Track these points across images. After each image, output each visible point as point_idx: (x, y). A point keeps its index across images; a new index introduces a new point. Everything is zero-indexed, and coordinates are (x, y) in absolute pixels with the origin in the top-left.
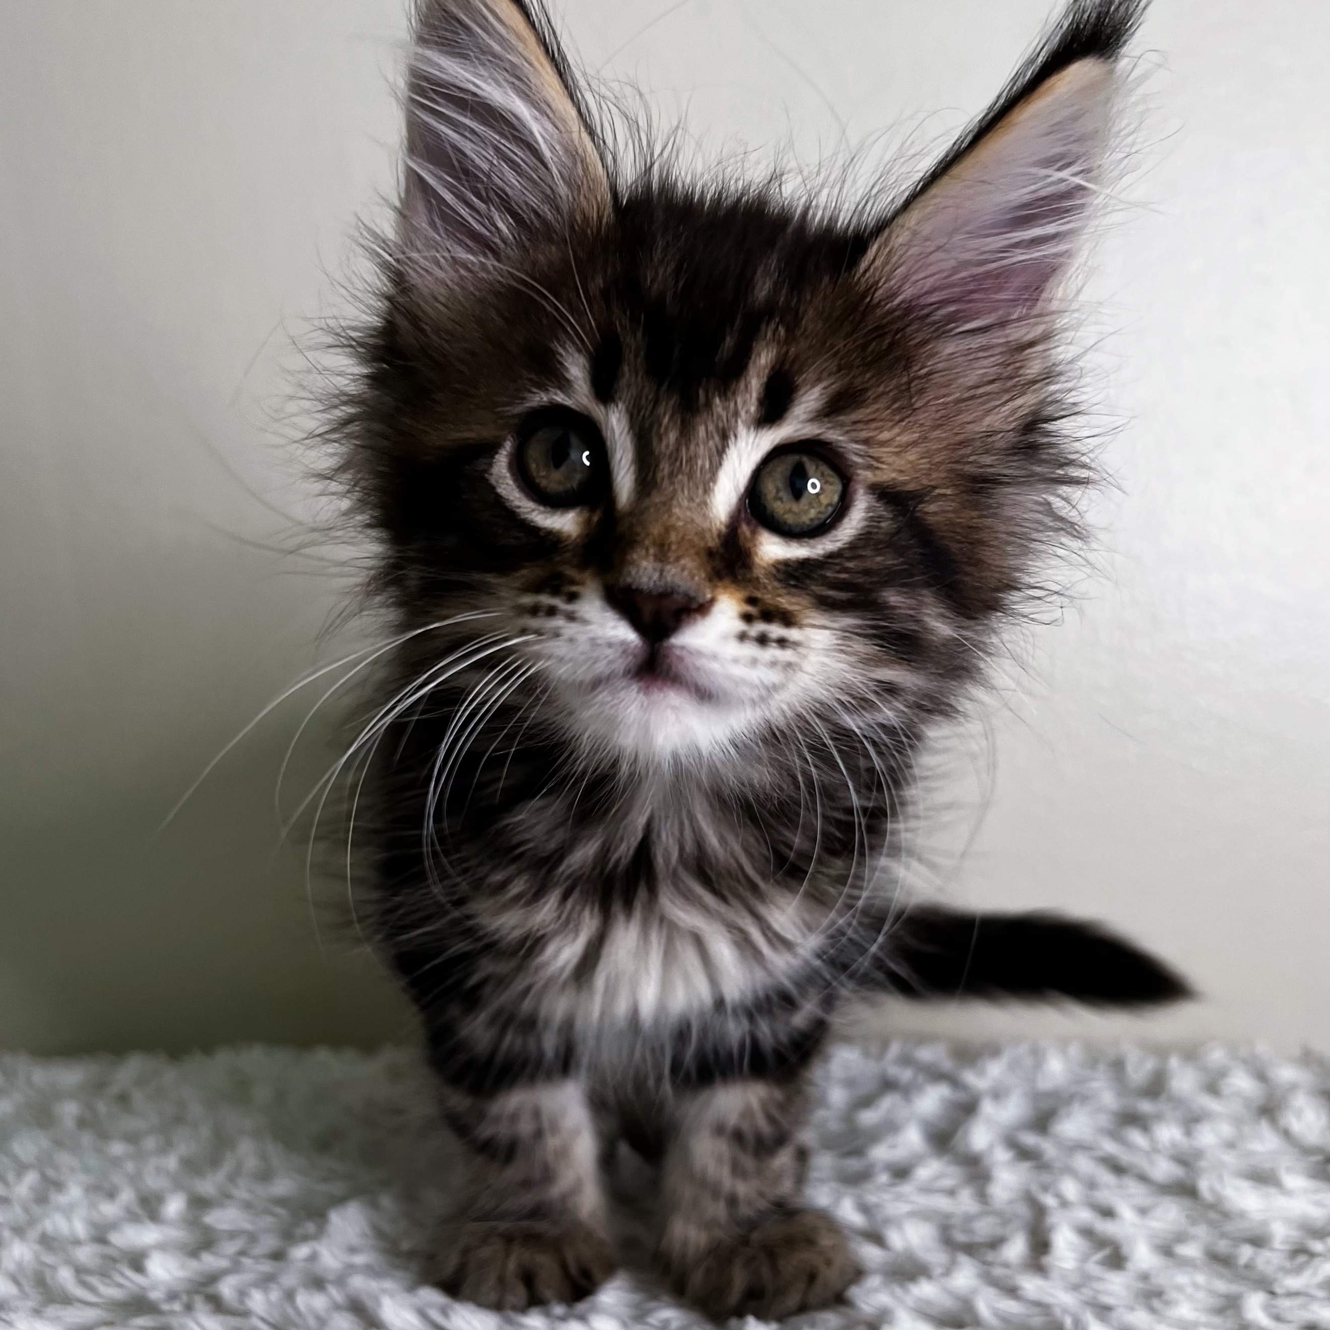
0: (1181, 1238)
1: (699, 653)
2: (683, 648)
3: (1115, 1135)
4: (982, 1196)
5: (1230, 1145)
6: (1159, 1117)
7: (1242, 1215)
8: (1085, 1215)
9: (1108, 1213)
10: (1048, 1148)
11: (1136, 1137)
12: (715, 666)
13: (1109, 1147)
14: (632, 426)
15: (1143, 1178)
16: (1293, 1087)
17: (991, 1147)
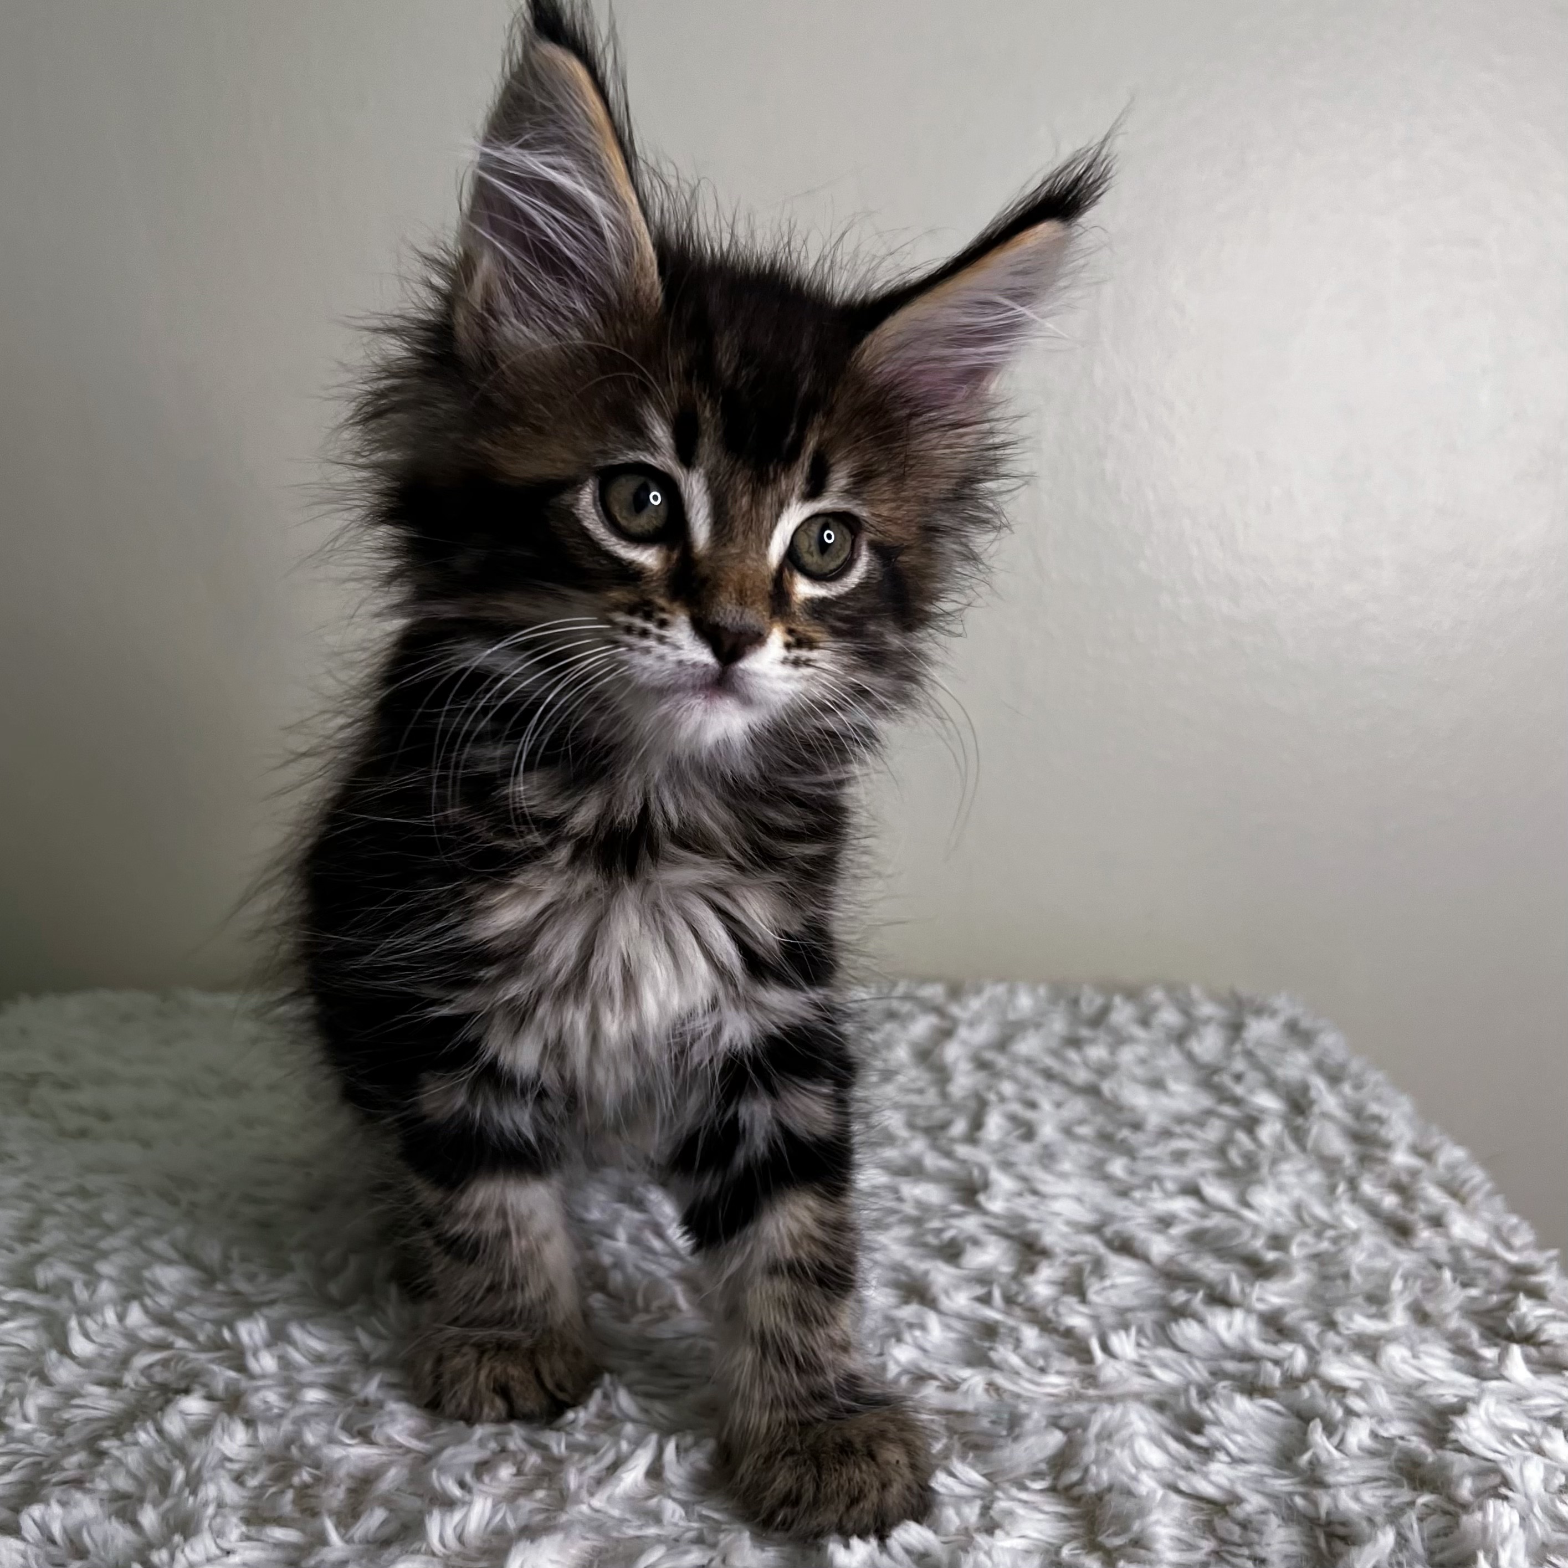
0: (1082, 1122)
1: (756, 674)
2: (743, 670)
3: (1055, 1053)
4: (944, 1095)
5: (1142, 1061)
6: (1092, 1041)
7: (1132, 1109)
8: (1016, 1108)
9: (1032, 1105)
10: (1002, 1062)
11: (1073, 1055)
12: (766, 683)
13: (1050, 1062)
14: (709, 488)
15: (1066, 1083)
16: (1207, 1021)
17: (957, 1059)
